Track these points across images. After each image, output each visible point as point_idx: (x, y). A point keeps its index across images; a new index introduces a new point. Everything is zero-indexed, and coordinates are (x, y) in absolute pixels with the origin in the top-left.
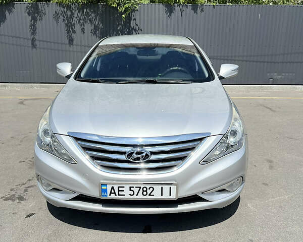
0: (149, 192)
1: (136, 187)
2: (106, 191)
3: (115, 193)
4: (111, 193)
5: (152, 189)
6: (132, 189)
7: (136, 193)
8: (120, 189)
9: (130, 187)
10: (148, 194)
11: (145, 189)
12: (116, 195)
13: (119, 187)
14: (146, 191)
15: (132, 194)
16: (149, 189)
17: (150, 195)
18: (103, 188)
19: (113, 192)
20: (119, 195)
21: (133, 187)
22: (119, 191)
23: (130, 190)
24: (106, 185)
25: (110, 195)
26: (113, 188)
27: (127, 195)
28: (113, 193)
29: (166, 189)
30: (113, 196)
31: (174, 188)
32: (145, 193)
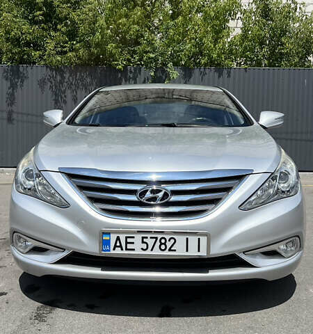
0: (169, 244)
1: (151, 238)
2: (108, 242)
3: (121, 246)
4: (115, 246)
5: (172, 241)
6: (145, 240)
7: (150, 248)
8: (129, 240)
9: (143, 238)
10: (168, 248)
11: (163, 241)
12: (122, 249)
13: (126, 238)
14: (165, 244)
15: (145, 248)
16: (169, 240)
17: (170, 250)
18: (104, 238)
19: (118, 244)
20: (127, 249)
21: (147, 238)
22: (127, 243)
23: (143, 242)
24: (109, 234)
25: (114, 249)
26: (118, 239)
27: (138, 250)
28: (118, 247)
29: (193, 240)
30: (118, 251)
31: (204, 240)
32: (163, 247)
